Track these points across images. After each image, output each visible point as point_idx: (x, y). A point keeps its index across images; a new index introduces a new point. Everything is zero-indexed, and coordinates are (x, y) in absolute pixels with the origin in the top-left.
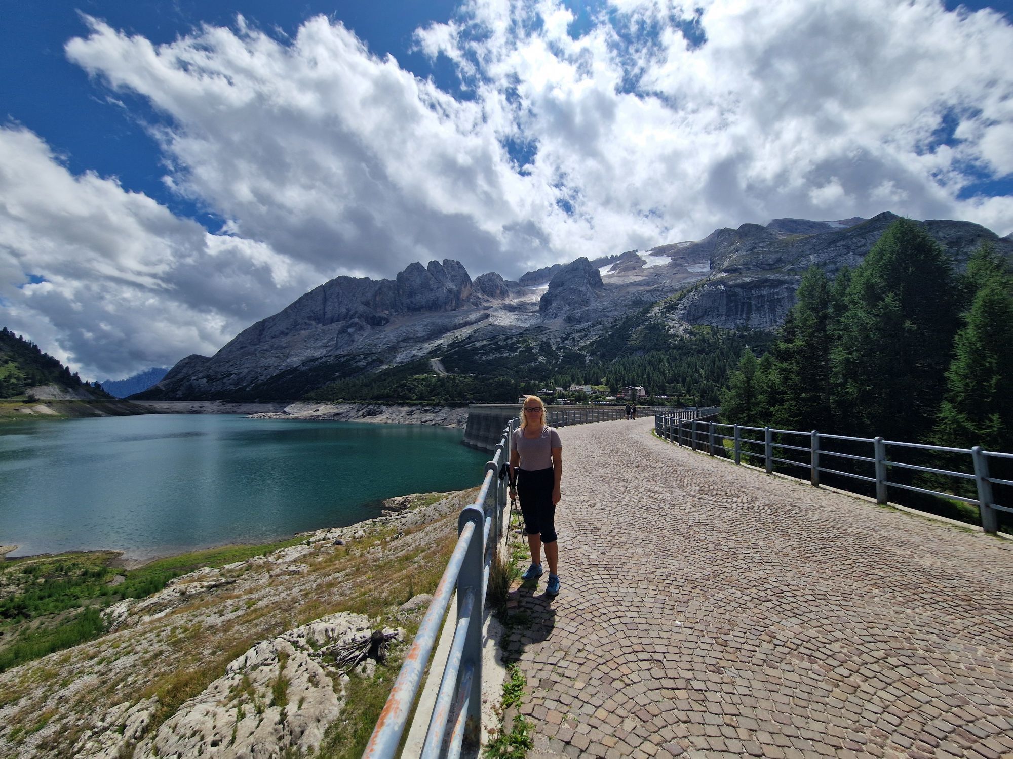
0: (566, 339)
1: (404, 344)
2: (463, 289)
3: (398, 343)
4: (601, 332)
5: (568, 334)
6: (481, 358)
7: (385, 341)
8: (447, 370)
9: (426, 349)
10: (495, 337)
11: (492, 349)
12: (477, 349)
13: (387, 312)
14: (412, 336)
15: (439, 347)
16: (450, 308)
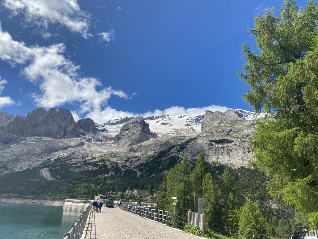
0: (127, 161)
1: (24, 157)
2: (69, 126)
3: (20, 156)
4: (147, 159)
5: (129, 158)
6: (75, 170)
7: (11, 154)
8: (52, 176)
9: (40, 161)
10: (85, 157)
11: (83, 164)
12: (73, 164)
13: (16, 136)
14: (31, 152)
15: (48, 161)
16: (59, 137)
